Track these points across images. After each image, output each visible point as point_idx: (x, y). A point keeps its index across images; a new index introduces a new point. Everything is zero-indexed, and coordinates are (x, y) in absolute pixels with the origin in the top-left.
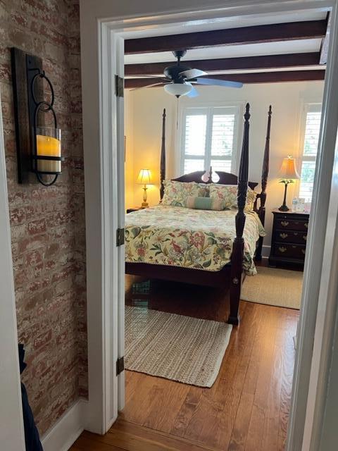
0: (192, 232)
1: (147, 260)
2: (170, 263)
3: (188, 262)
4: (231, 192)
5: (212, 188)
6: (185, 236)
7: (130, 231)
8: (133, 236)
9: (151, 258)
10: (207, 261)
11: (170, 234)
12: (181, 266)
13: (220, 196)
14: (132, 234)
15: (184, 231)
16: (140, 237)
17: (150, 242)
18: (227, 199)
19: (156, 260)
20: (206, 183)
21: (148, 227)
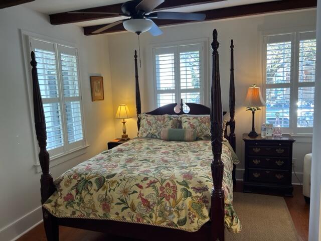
0: (163, 181)
1: (113, 217)
2: (138, 220)
3: (159, 219)
4: (202, 122)
5: (184, 119)
6: (154, 187)
7: (93, 183)
8: (97, 188)
9: (117, 214)
10: (182, 217)
11: (138, 185)
12: (151, 224)
13: (192, 126)
14: (95, 186)
15: (152, 179)
16: (103, 189)
17: (115, 195)
18: (198, 128)
19: (123, 217)
20: (178, 114)
21: (114, 175)
